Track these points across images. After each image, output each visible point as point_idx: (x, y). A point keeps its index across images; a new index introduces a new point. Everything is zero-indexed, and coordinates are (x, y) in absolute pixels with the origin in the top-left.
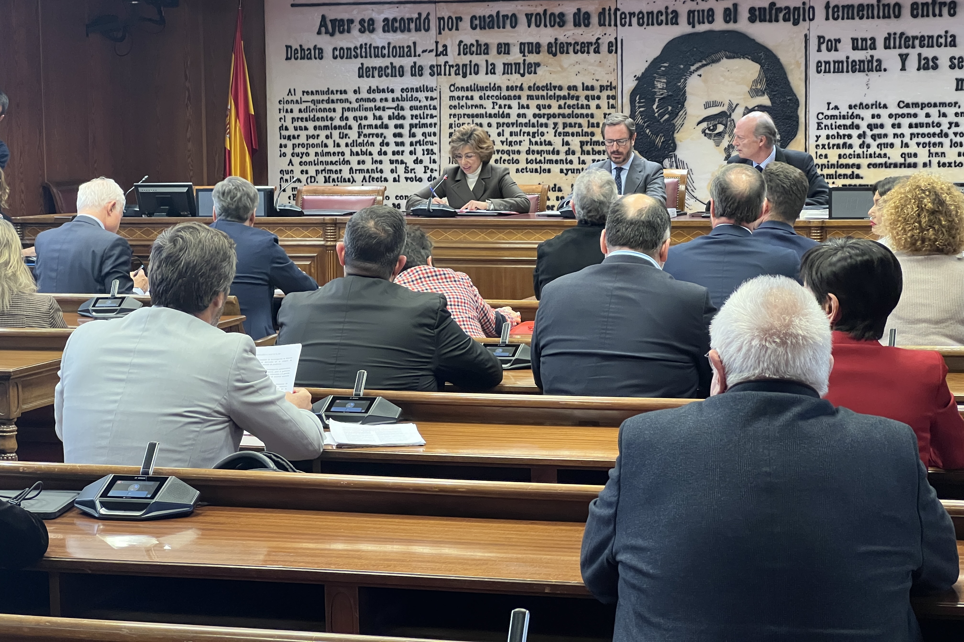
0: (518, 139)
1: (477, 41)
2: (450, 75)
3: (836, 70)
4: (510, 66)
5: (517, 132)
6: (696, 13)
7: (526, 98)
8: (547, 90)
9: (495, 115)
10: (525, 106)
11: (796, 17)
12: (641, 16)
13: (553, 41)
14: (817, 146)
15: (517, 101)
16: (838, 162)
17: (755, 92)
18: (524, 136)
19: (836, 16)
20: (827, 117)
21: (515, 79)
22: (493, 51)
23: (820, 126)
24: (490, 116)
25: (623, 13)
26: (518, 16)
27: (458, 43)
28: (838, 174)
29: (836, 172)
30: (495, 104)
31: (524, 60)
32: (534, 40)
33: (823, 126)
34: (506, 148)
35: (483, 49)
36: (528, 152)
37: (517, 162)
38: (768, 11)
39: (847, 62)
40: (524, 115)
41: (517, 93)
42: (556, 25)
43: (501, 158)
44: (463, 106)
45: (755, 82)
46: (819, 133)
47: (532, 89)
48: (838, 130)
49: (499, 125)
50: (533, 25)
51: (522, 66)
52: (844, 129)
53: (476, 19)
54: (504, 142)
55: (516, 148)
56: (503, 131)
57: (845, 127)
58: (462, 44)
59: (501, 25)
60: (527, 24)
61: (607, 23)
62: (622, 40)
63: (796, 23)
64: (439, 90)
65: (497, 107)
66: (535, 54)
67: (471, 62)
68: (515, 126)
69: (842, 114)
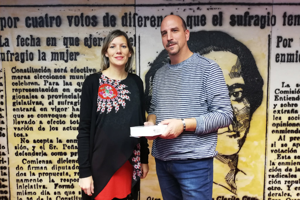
0: (64, 106)
1: (31, 36)
2: (11, 60)
3: (289, 60)
4: (56, 55)
5: (63, 102)
6: (193, 18)
7: (69, 77)
8: (85, 72)
9: (47, 90)
10: (69, 83)
11: (263, 23)
12: (153, 19)
13: (88, 36)
14: (274, 112)
15: (63, 80)
16: (288, 122)
17: (234, 75)
18: (68, 104)
19: (290, 23)
20: (281, 92)
21: (61, 64)
22: (44, 43)
23: (277, 98)
24: (43, 90)
25: (140, 17)
26: (62, 18)
27: (16, 37)
28: (287, 130)
29: (286, 129)
30: (46, 82)
31: (67, 50)
32: (74, 35)
33: (279, 98)
34: (55, 113)
35: (36, 42)
36: (72, 116)
37: (64, 122)
38: (243, 18)
39: (297, 55)
40: (68, 90)
41: (63, 74)
42: (91, 25)
43: (52, 120)
44: (22, 83)
45: (234, 67)
46: (276, 102)
47: (74, 71)
48: (288, 101)
49: (49, 97)
50: (73, 25)
51: (66, 55)
52: (293, 100)
53: (30, 19)
54: (54, 108)
55: (63, 113)
56: (53, 101)
57: (294, 99)
58: (20, 38)
59: (49, 24)
60: (68, 24)
61: (128, 24)
62: (139, 37)
63: (263, 27)
64: (3, 72)
65: (48, 84)
66: (75, 46)
67: (27, 51)
68: (61, 97)
69: (292, 90)
